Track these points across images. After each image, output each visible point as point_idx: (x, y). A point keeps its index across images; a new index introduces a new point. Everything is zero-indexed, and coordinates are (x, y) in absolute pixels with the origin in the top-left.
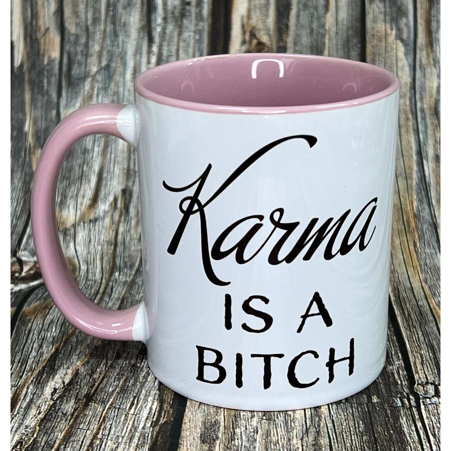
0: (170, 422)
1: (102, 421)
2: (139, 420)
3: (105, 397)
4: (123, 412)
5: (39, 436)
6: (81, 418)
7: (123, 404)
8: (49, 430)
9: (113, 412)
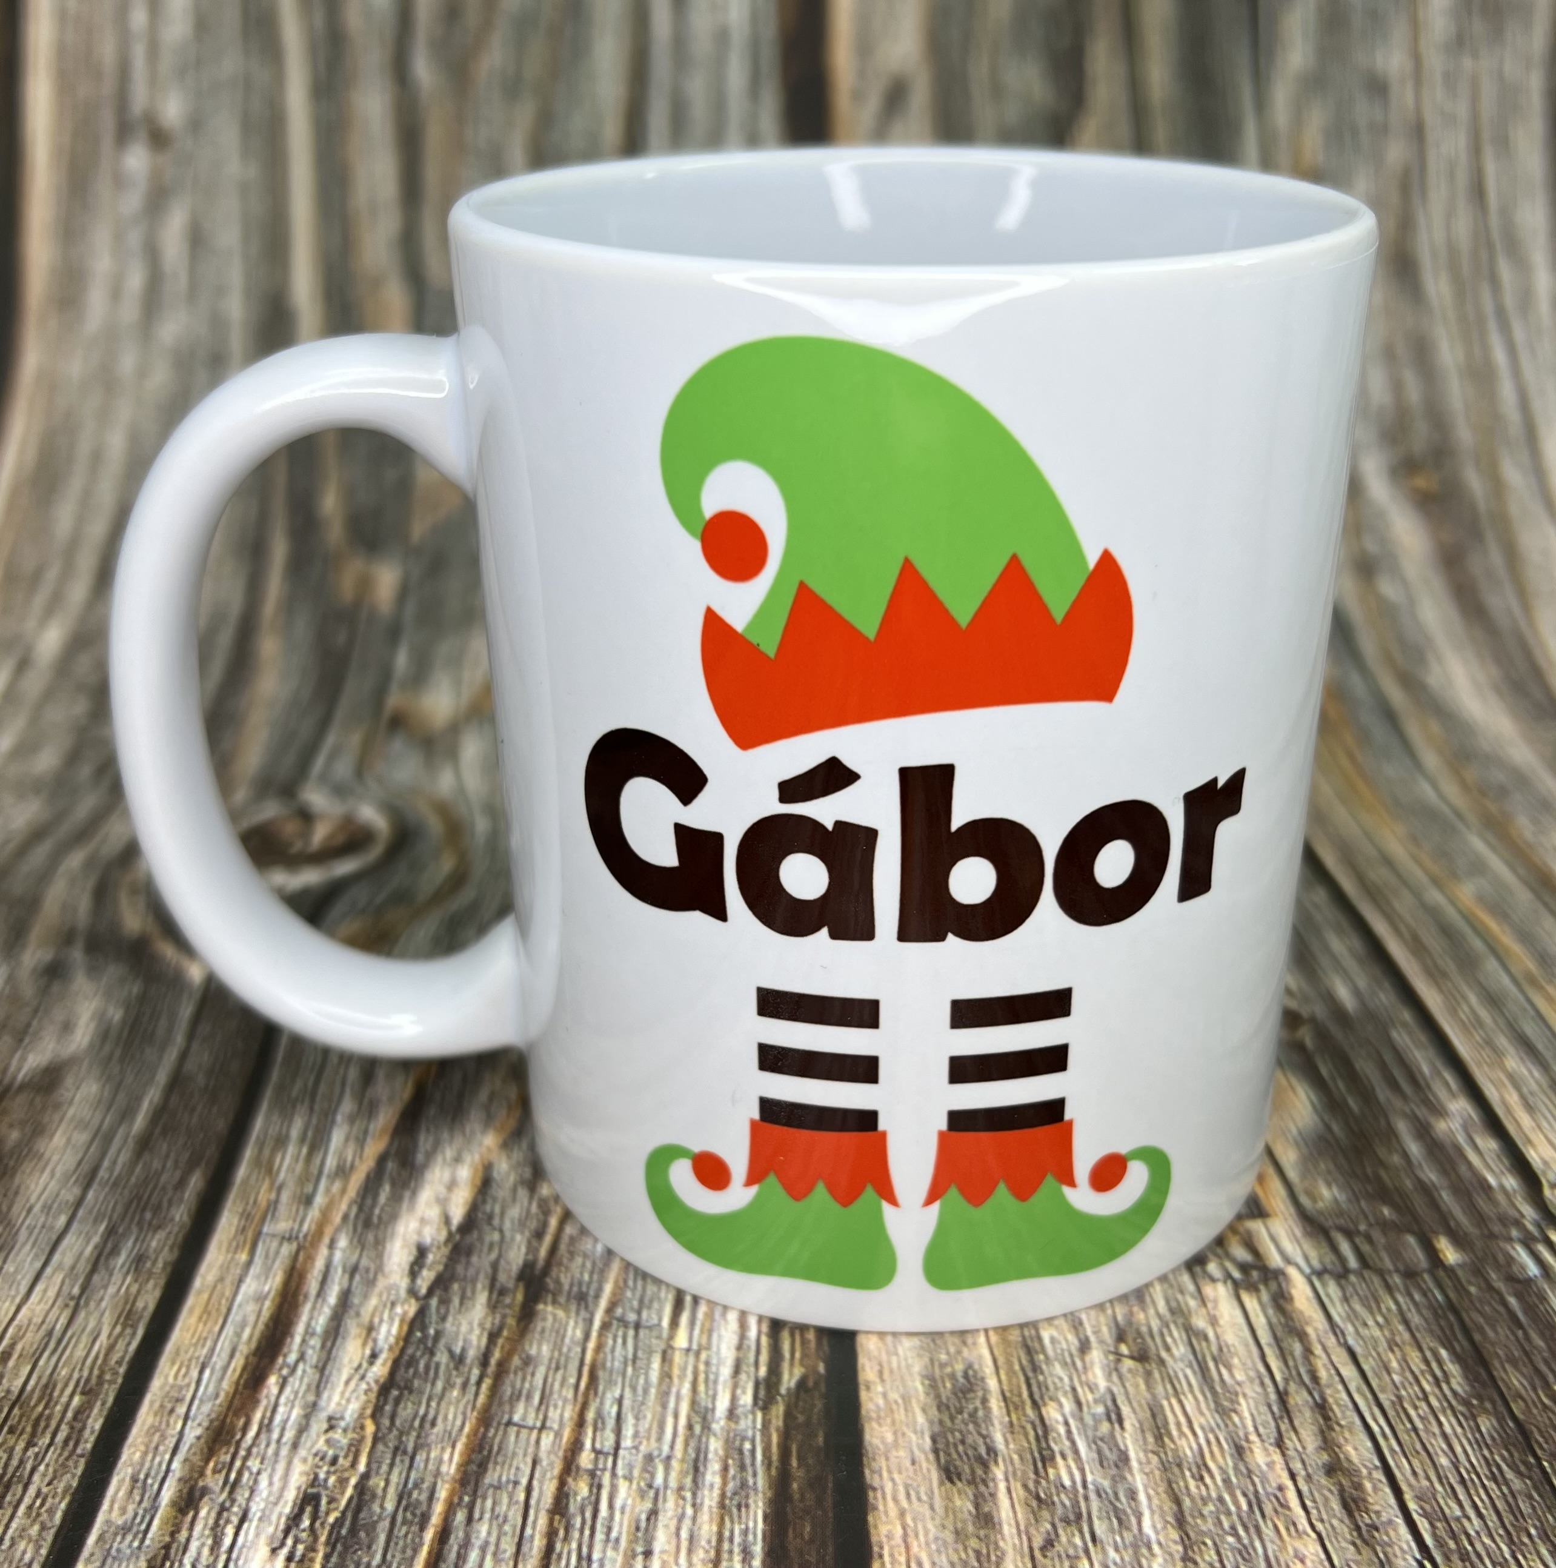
0: (816, 1384)
1: (588, 1388)
2: (712, 1377)
3: (586, 1277)
4: (654, 1341)
5: (374, 1466)
6: (515, 1373)
7: (649, 1308)
8: (408, 1434)
9: (620, 1341)
